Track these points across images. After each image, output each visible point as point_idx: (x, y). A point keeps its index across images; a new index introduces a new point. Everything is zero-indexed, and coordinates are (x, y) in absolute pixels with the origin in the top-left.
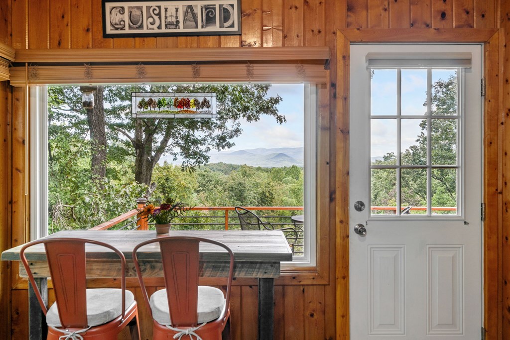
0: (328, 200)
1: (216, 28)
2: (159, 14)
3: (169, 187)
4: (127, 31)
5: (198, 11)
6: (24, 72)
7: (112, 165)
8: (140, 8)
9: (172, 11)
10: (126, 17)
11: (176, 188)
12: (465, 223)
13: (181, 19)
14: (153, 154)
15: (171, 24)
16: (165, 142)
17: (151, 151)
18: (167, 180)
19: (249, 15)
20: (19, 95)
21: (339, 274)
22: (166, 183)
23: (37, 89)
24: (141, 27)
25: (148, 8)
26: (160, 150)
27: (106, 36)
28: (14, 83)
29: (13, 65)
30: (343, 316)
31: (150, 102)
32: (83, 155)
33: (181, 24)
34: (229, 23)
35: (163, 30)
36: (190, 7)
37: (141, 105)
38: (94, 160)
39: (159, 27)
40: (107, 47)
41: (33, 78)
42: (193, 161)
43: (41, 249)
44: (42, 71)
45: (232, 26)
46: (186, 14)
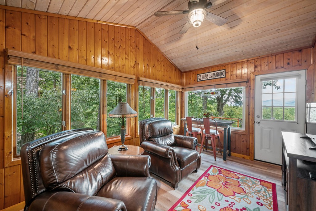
0: (248, 114)
1: (220, 77)
2: (208, 76)
3: (232, 114)
4: (201, 80)
5: (216, 74)
6: (184, 89)
7: (209, 106)
8: (204, 75)
9: (210, 75)
10: (201, 77)
11: (235, 114)
12: (298, 124)
13: (212, 76)
14: (223, 102)
15: (210, 77)
16: (228, 98)
17: (223, 101)
18: (231, 111)
19: (227, 73)
20: (183, 93)
21: (251, 132)
22: (231, 113)
23: (186, 92)
24: (204, 79)
25: (205, 75)
26: (226, 101)
27: (198, 81)
28: (182, 92)
29: (182, 89)
30: (252, 143)
31: (206, 93)
32: (200, 102)
33: (212, 77)
34: (223, 75)
35: (209, 79)
36: (214, 73)
37: (204, 94)
38: (203, 104)
39: (208, 78)
40: (198, 84)
41: (185, 90)
42: (238, 104)
43: (185, 119)
44: (187, 89)
45: (223, 76)
46: (213, 74)
